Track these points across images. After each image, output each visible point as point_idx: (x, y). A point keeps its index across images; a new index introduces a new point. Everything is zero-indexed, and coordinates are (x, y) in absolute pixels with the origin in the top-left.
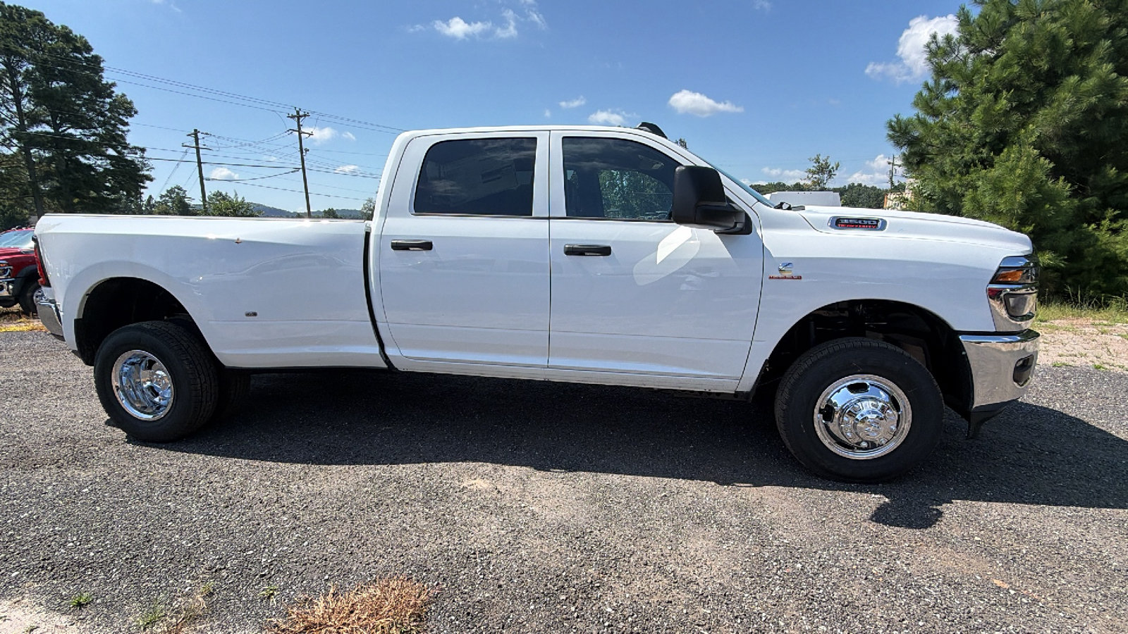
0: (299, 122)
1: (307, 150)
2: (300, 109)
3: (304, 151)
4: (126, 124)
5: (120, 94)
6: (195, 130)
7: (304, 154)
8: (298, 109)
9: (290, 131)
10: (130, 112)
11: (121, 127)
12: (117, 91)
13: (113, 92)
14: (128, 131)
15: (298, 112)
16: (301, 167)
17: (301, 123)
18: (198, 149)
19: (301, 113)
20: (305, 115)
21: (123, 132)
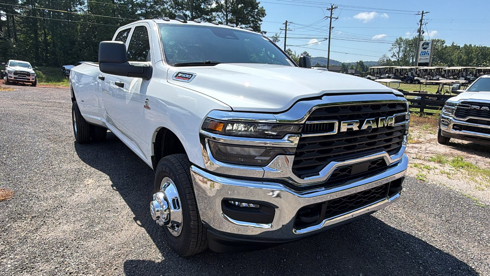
0: (331, 12)
1: (333, 28)
2: (333, 5)
3: (331, 28)
4: (261, 21)
5: (261, 7)
6: (286, 21)
7: (331, 30)
8: (332, 5)
9: (326, 18)
10: (264, 15)
11: (259, 22)
12: (260, 6)
13: (258, 6)
14: (261, 24)
15: (332, 6)
16: (328, 37)
17: (333, 13)
18: (286, 30)
19: (334, 7)
20: (335, 8)
21: (260, 24)
